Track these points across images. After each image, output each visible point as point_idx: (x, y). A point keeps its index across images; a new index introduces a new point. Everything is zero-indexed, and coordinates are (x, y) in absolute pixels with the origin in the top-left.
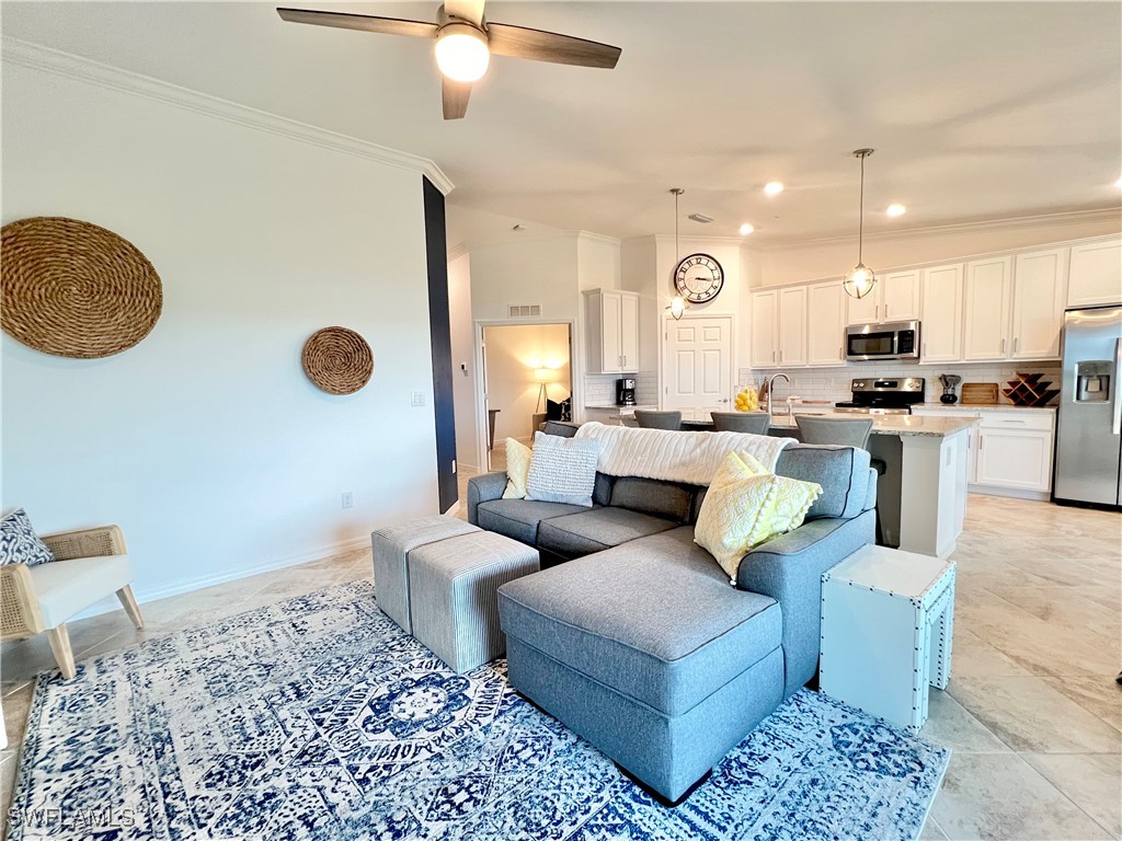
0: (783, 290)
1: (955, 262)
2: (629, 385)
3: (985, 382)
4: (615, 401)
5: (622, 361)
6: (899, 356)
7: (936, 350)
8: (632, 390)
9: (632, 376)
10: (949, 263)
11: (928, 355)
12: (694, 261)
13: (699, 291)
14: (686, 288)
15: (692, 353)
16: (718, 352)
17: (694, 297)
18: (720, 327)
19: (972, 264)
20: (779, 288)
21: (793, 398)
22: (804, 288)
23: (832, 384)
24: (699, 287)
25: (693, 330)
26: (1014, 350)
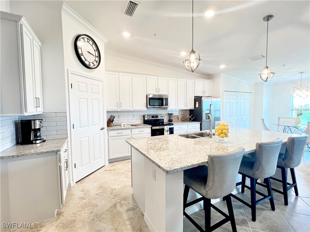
0: (121, 74)
2: (39, 125)
3: (176, 115)
8: (40, 129)
10: (174, 78)
11: (170, 107)
12: (86, 40)
13: (89, 60)
14: (83, 55)
15: (86, 100)
16: (98, 101)
17: (87, 63)
18: (98, 86)
19: (179, 79)
20: (119, 72)
21: (124, 124)
22: (130, 75)
23: (136, 117)
24: (89, 58)
25: (86, 84)
26: (187, 106)
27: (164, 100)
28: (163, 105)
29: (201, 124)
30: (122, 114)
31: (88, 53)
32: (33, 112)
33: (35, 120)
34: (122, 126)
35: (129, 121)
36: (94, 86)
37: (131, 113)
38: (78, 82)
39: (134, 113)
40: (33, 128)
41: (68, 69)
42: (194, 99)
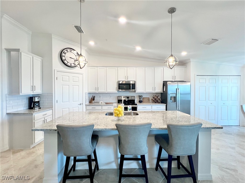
0: (99, 68)
1: (143, 67)
2: (37, 100)
3: (147, 97)
4: (28, 107)
5: (33, 88)
6: (132, 90)
7: (139, 89)
8: (38, 102)
9: (38, 96)
10: (142, 67)
11: (138, 90)
12: (69, 51)
13: (71, 62)
14: (66, 60)
15: (68, 86)
16: (78, 86)
17: (69, 64)
18: (78, 77)
19: (146, 68)
20: (97, 67)
21: (102, 102)
22: (105, 68)
23: (112, 98)
24: (71, 61)
25: (68, 77)
26: (155, 90)
27: (131, 85)
28: (130, 89)
29: (166, 106)
30: (102, 95)
31: (70, 58)
32: (31, 93)
33: (35, 97)
34: (100, 103)
35: (107, 100)
36: (74, 77)
37: (109, 95)
38: (62, 76)
39: (110, 95)
40: (34, 101)
41: (55, 69)
42: (163, 84)
